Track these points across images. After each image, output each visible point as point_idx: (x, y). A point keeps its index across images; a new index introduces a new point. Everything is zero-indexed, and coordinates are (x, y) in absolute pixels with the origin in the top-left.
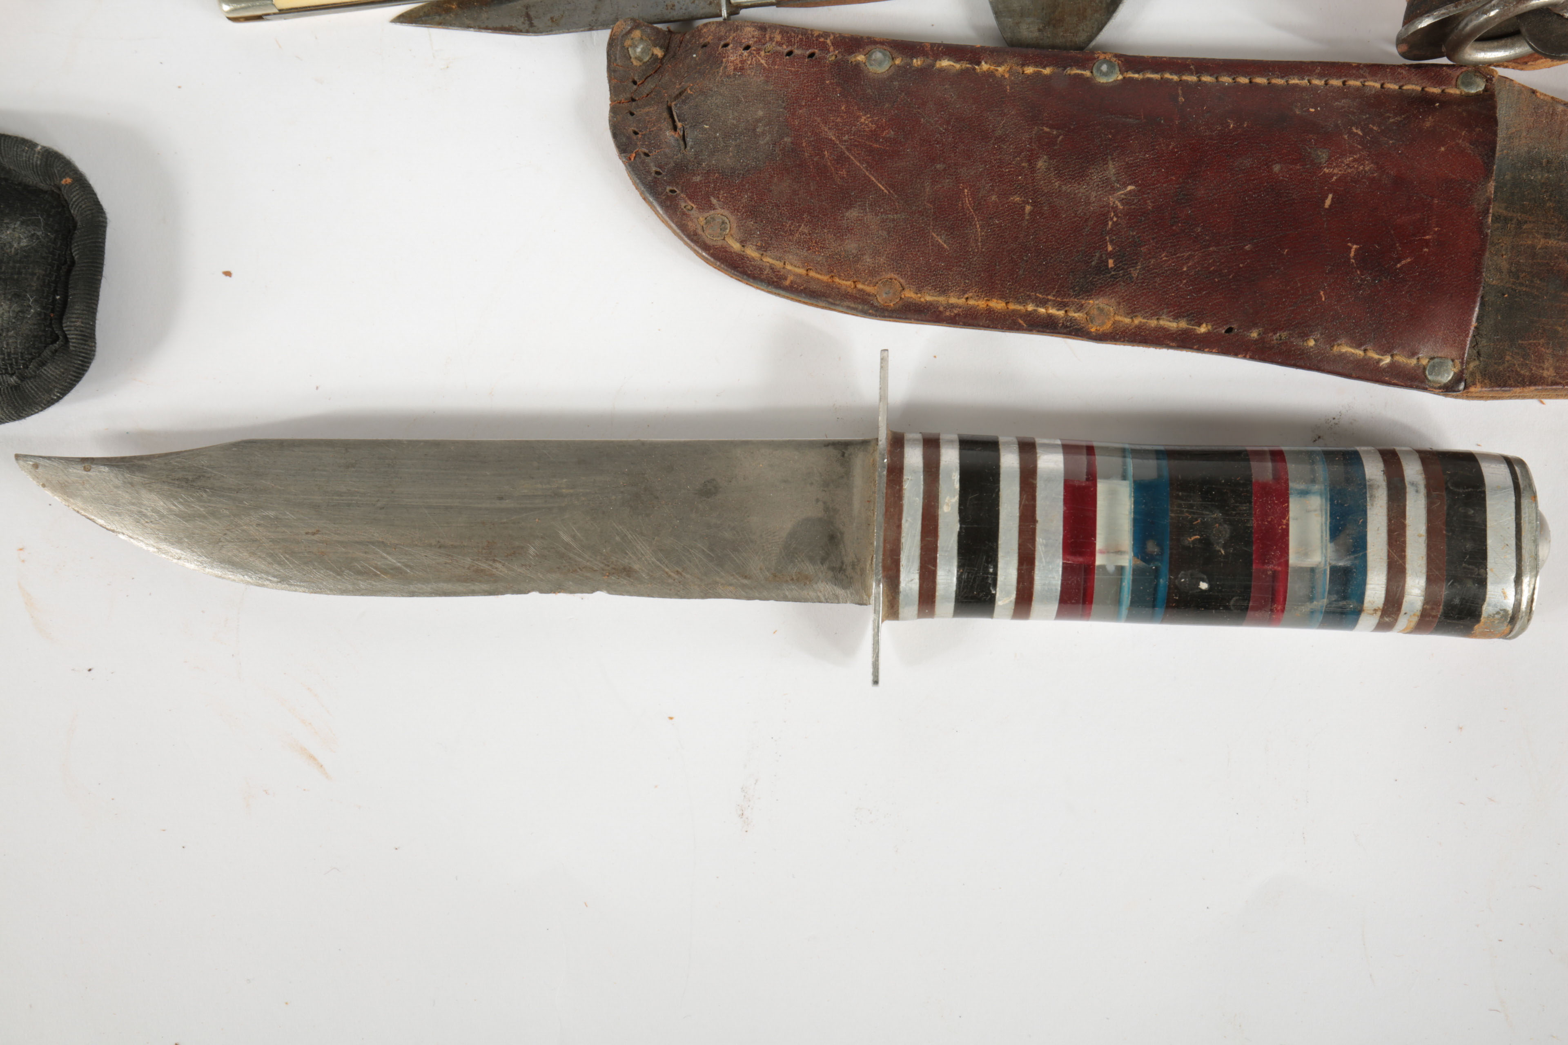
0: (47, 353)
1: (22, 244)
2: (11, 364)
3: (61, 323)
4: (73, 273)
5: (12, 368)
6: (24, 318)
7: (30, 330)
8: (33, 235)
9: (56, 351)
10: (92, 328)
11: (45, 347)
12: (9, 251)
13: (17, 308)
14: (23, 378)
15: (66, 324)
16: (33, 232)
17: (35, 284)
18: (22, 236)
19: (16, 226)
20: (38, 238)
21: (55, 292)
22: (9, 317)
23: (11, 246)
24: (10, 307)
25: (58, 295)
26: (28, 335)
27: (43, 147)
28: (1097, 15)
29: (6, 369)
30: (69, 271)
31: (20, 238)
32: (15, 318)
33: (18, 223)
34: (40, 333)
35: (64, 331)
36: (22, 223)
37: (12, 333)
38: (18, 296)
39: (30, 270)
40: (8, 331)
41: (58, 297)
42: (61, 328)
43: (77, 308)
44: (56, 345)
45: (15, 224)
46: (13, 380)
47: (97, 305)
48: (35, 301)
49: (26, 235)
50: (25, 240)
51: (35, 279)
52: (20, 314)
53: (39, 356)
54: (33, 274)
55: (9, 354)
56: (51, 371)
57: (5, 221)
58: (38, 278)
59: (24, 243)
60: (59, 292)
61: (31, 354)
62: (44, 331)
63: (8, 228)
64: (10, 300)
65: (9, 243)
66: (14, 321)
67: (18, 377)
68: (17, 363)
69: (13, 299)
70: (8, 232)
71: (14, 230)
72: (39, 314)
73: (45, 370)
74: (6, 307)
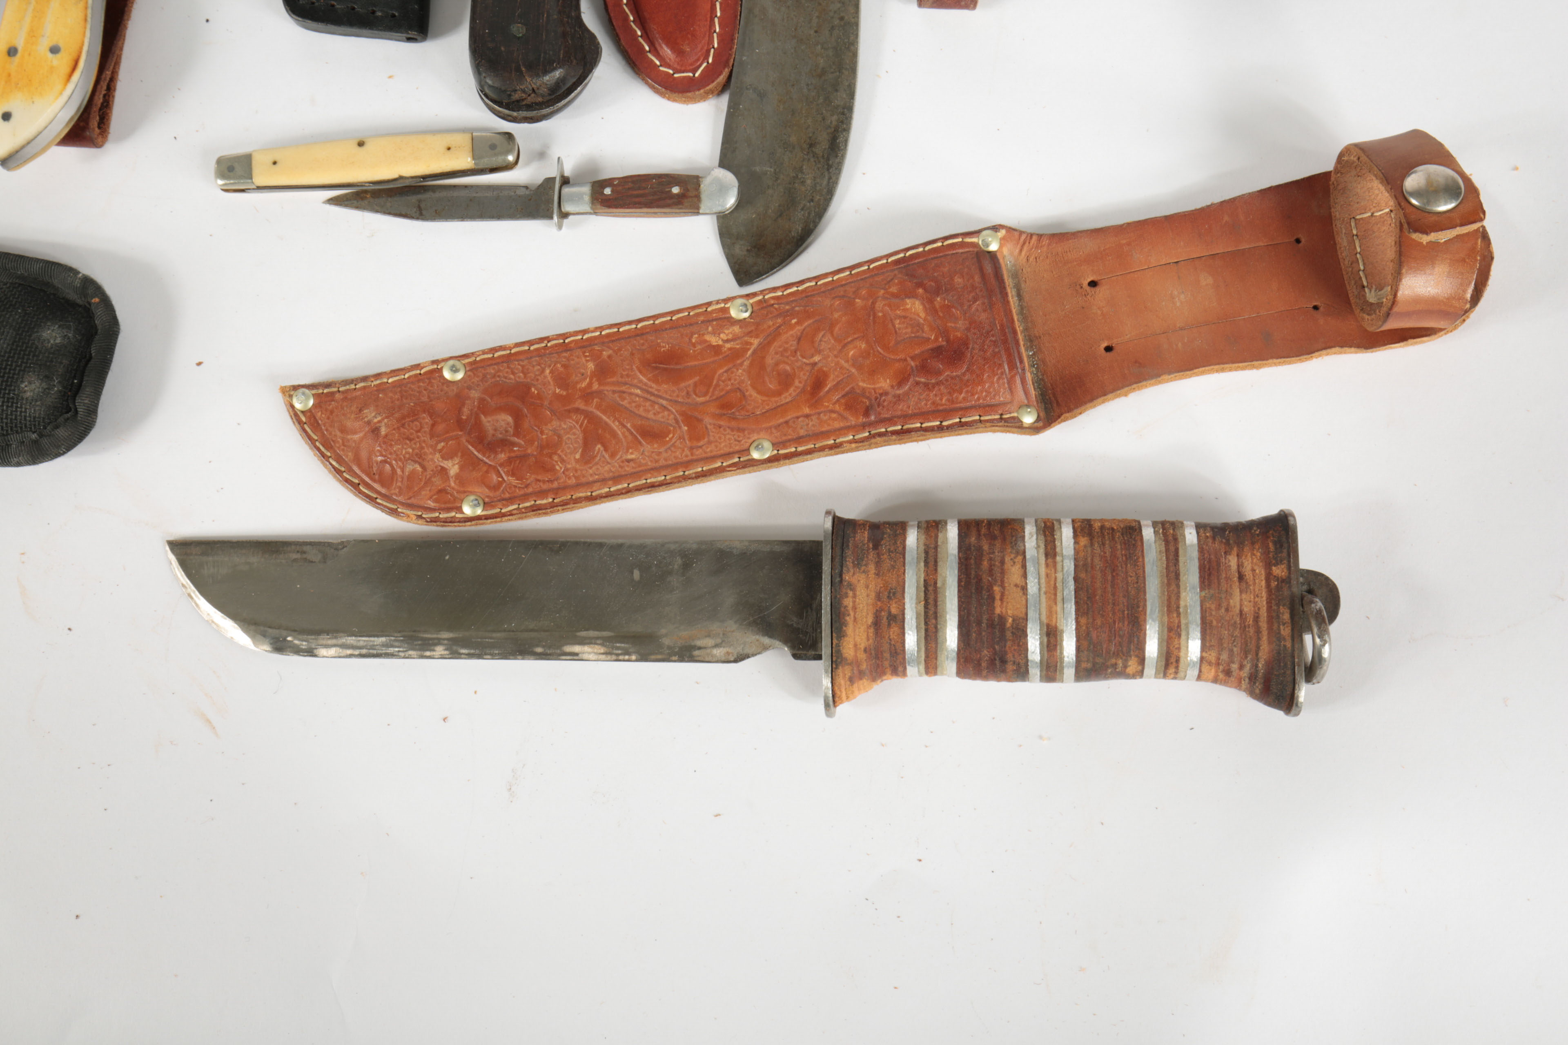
0: (61, 420)
2: (35, 425)
3: (75, 400)
4: (89, 365)
5: (35, 428)
6: (49, 393)
7: (52, 402)
8: (65, 336)
9: (68, 419)
10: (96, 406)
11: (61, 415)
12: (47, 345)
13: (44, 385)
14: (41, 435)
15: (78, 400)
16: (67, 334)
17: (61, 370)
18: (58, 336)
20: (69, 338)
21: (75, 378)
22: (39, 392)
23: (49, 342)
24: (41, 385)
26: (50, 406)
27: (84, 275)
28: (789, 246)
29: (31, 428)
30: (87, 364)
31: (56, 336)
32: (43, 393)
33: (57, 326)
34: (59, 405)
35: (75, 406)
36: (59, 327)
37: (38, 403)
38: (47, 377)
39: (59, 360)
40: (36, 401)
41: (76, 381)
42: (74, 403)
43: (87, 390)
44: (69, 415)
45: (54, 327)
46: (34, 436)
47: (102, 390)
48: (59, 382)
49: (61, 335)
50: (60, 338)
51: (62, 366)
52: (47, 391)
53: (56, 420)
54: (61, 363)
55: (35, 418)
56: (61, 432)
57: (47, 324)
58: (64, 366)
59: (58, 341)
60: (77, 378)
61: (50, 419)
62: (62, 404)
63: (49, 329)
64: (42, 380)
65: (48, 340)
67: (38, 435)
68: (39, 424)
69: (44, 379)
70: (49, 332)
71: (53, 331)
72: (60, 392)
73: (57, 432)
74: (37, 384)
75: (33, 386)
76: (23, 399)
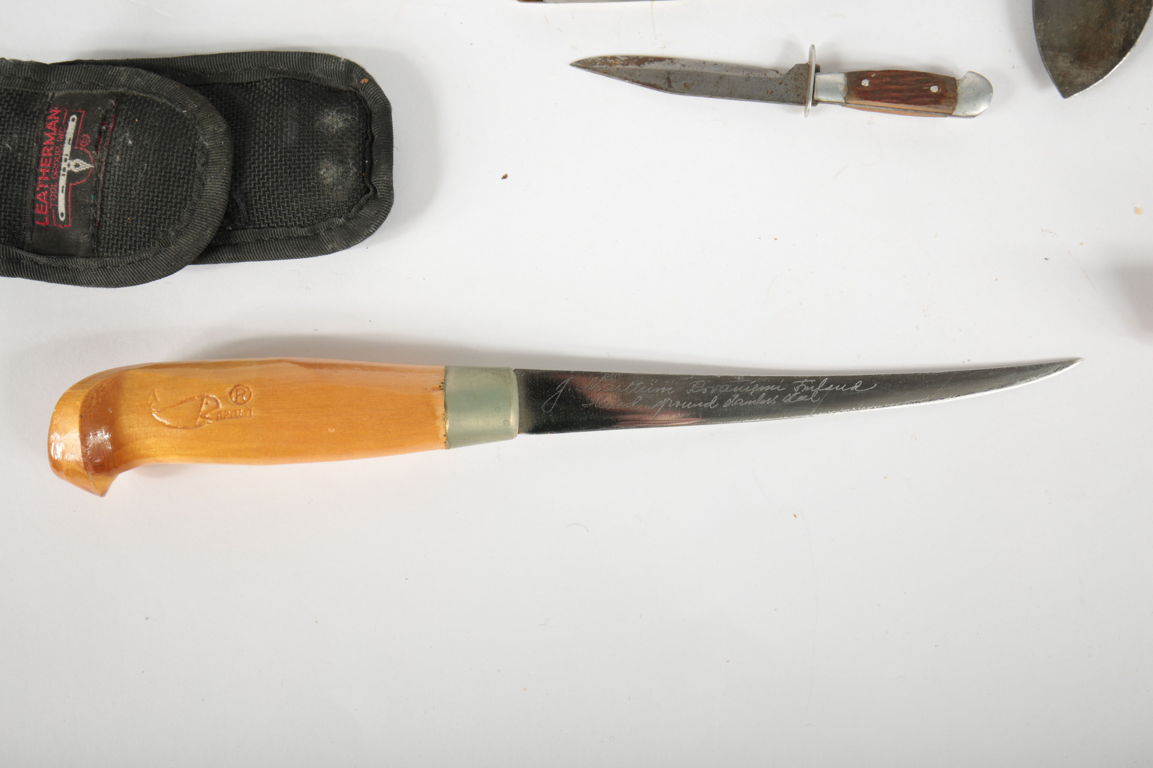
0: (363, 201)
1: (339, 126)
2: (339, 210)
3: (371, 178)
4: (374, 145)
5: (340, 212)
6: (347, 176)
7: (351, 185)
8: (345, 120)
9: (369, 198)
10: (391, 182)
11: (362, 196)
12: (331, 131)
13: (341, 169)
14: (348, 219)
15: (374, 179)
16: (346, 117)
17: (351, 153)
18: (339, 121)
19: (334, 114)
20: (349, 121)
21: (364, 159)
22: (337, 177)
23: (333, 128)
24: (338, 169)
25: (367, 160)
26: (350, 189)
27: (345, 60)
30: (371, 144)
31: (337, 121)
33: (335, 111)
34: (358, 187)
35: (373, 185)
36: (338, 111)
37: (339, 187)
38: (341, 162)
39: (347, 143)
40: (337, 186)
41: (367, 162)
42: (371, 183)
44: (367, 196)
45: (333, 113)
46: (342, 221)
48: (353, 165)
49: (341, 120)
50: (341, 123)
51: (351, 150)
52: (345, 174)
53: (358, 203)
54: (349, 146)
55: (338, 203)
56: (366, 213)
57: (326, 111)
58: (355, 147)
59: (341, 125)
60: (366, 158)
61: (352, 202)
62: (360, 185)
63: (328, 115)
64: (337, 164)
65: (331, 125)
66: (341, 178)
67: (344, 218)
68: (343, 208)
69: (339, 164)
70: (330, 118)
71: (332, 116)
72: (356, 174)
73: (363, 212)
74: (334, 169)
75: (331, 172)
76: (324, 186)
